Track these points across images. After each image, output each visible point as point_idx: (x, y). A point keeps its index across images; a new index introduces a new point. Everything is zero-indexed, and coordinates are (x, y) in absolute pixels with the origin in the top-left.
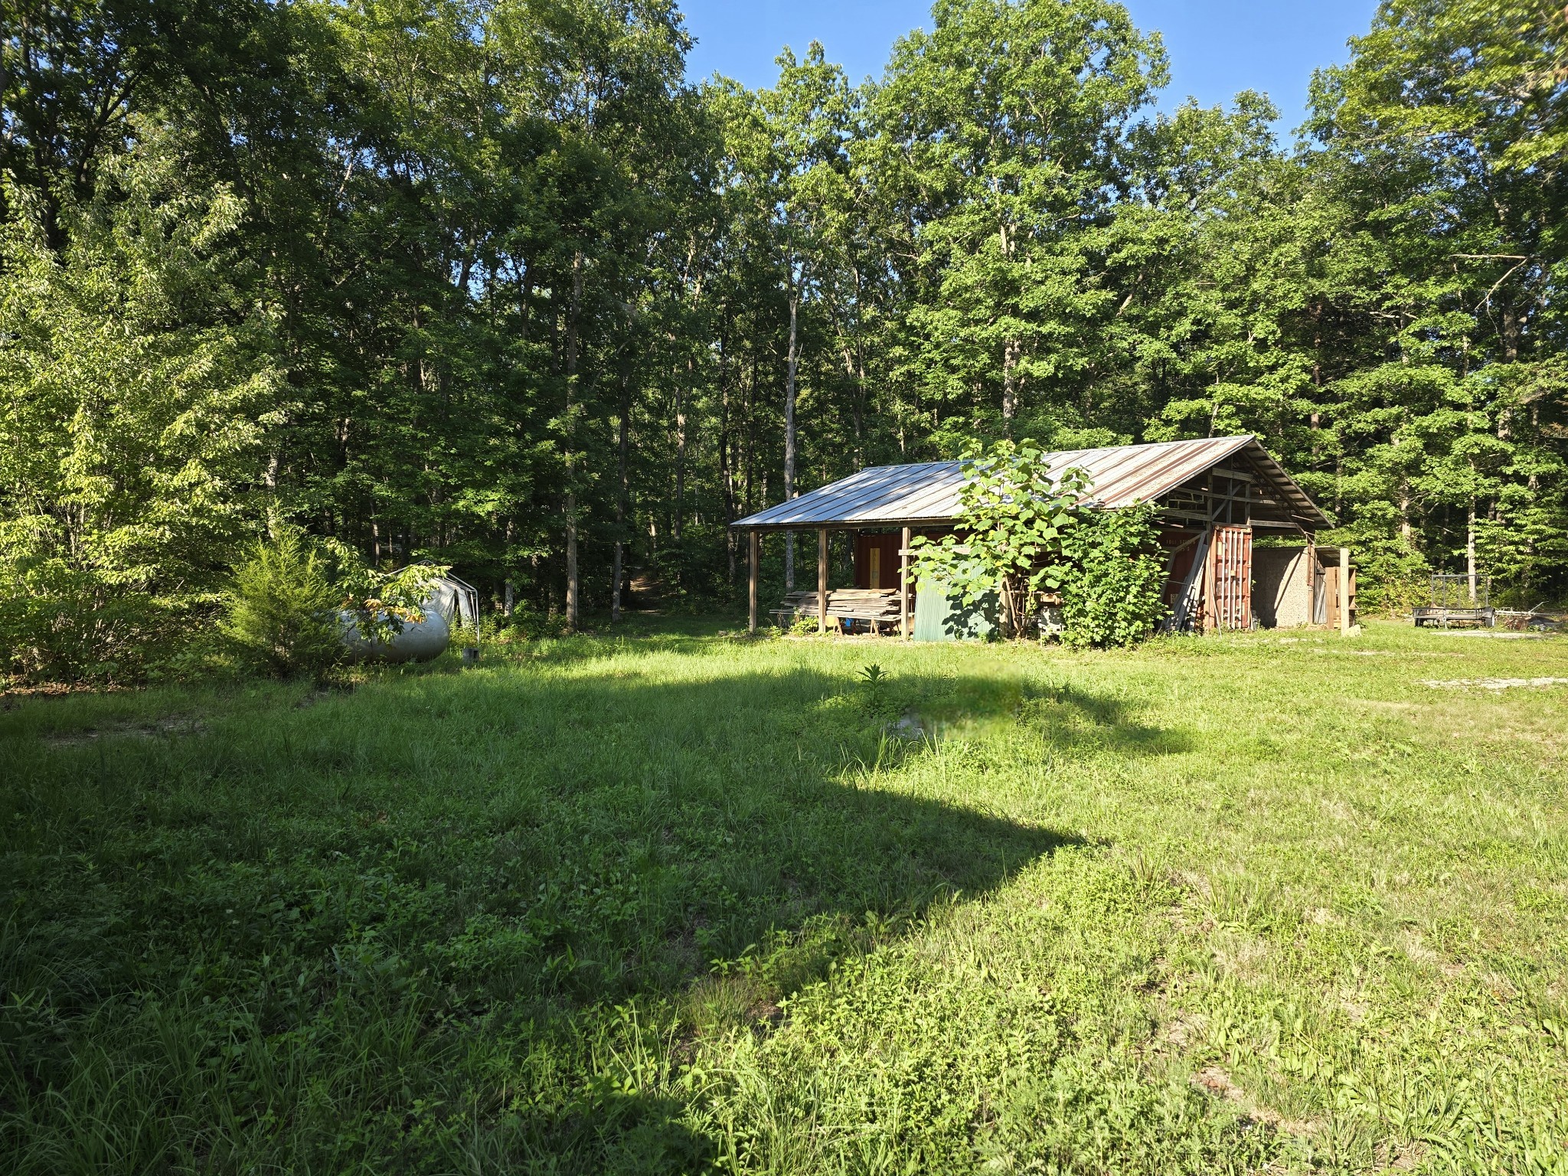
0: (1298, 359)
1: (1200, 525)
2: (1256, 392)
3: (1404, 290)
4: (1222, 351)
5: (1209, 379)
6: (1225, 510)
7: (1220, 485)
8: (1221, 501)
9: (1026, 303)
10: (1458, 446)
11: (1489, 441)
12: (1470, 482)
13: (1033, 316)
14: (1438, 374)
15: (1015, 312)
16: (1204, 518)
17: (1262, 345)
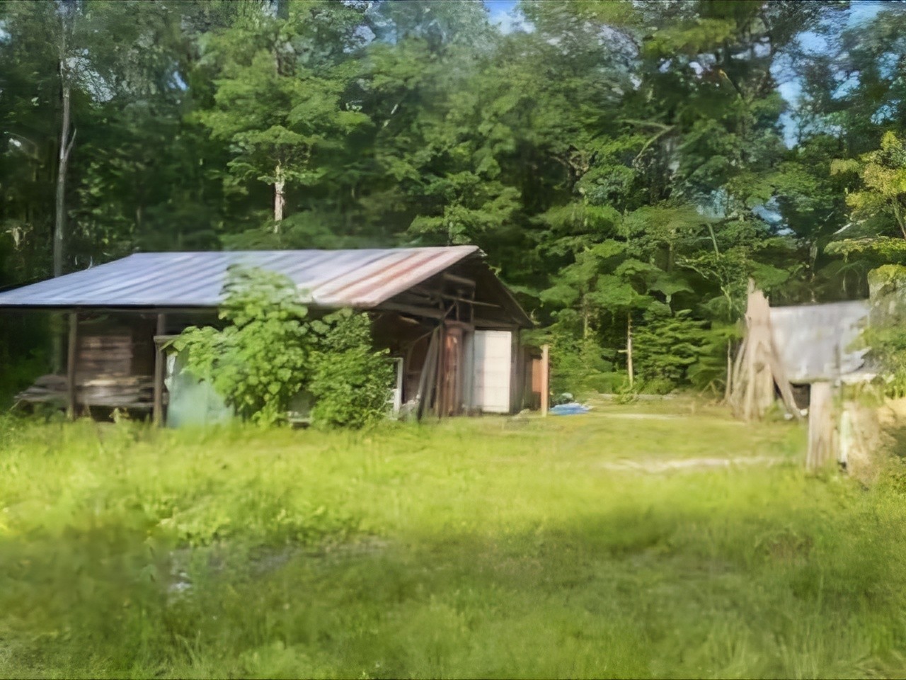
0: (511, 191)
1: (435, 322)
2: (482, 216)
3: (587, 145)
4: (455, 180)
5: (445, 202)
6: (454, 310)
7: (451, 288)
8: (451, 302)
9: (294, 117)
10: (620, 269)
11: (640, 266)
12: (628, 297)
13: (300, 128)
14: (607, 212)
15: (285, 123)
16: (438, 316)
17: (485, 177)
